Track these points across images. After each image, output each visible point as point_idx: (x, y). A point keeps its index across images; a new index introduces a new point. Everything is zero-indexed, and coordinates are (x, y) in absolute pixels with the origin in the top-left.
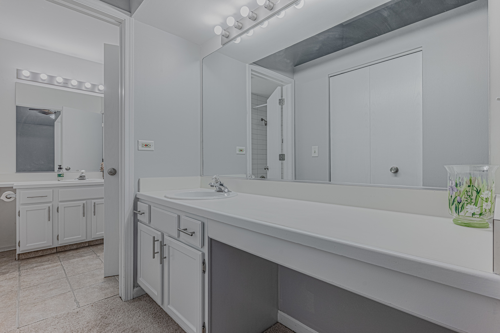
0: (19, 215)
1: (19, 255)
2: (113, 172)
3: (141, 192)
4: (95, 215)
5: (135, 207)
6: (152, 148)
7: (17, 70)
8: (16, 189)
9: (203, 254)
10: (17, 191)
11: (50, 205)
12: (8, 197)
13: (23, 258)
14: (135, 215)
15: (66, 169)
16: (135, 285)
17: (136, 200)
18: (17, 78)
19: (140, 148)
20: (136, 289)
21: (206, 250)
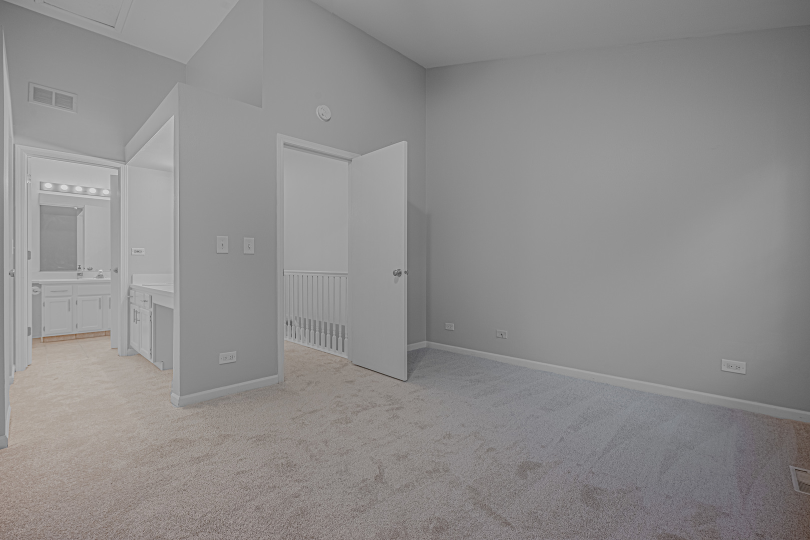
0: (44, 306)
1: (44, 338)
2: (116, 271)
3: (133, 284)
4: (110, 308)
5: (129, 294)
6: (143, 253)
7: (40, 182)
8: (41, 285)
9: (151, 312)
10: (42, 286)
11: (70, 298)
12: (35, 290)
13: (47, 341)
14: (129, 299)
15: (89, 269)
16: (129, 347)
17: (130, 289)
18: (40, 189)
19: (133, 253)
20: (129, 350)
21: (152, 310)
